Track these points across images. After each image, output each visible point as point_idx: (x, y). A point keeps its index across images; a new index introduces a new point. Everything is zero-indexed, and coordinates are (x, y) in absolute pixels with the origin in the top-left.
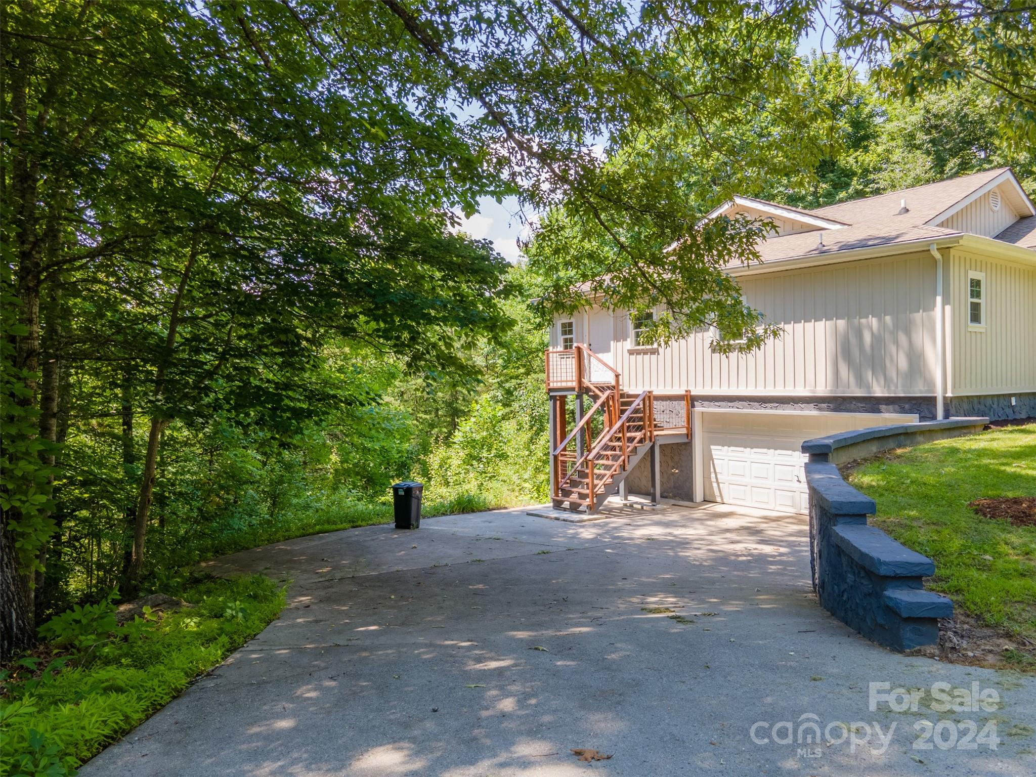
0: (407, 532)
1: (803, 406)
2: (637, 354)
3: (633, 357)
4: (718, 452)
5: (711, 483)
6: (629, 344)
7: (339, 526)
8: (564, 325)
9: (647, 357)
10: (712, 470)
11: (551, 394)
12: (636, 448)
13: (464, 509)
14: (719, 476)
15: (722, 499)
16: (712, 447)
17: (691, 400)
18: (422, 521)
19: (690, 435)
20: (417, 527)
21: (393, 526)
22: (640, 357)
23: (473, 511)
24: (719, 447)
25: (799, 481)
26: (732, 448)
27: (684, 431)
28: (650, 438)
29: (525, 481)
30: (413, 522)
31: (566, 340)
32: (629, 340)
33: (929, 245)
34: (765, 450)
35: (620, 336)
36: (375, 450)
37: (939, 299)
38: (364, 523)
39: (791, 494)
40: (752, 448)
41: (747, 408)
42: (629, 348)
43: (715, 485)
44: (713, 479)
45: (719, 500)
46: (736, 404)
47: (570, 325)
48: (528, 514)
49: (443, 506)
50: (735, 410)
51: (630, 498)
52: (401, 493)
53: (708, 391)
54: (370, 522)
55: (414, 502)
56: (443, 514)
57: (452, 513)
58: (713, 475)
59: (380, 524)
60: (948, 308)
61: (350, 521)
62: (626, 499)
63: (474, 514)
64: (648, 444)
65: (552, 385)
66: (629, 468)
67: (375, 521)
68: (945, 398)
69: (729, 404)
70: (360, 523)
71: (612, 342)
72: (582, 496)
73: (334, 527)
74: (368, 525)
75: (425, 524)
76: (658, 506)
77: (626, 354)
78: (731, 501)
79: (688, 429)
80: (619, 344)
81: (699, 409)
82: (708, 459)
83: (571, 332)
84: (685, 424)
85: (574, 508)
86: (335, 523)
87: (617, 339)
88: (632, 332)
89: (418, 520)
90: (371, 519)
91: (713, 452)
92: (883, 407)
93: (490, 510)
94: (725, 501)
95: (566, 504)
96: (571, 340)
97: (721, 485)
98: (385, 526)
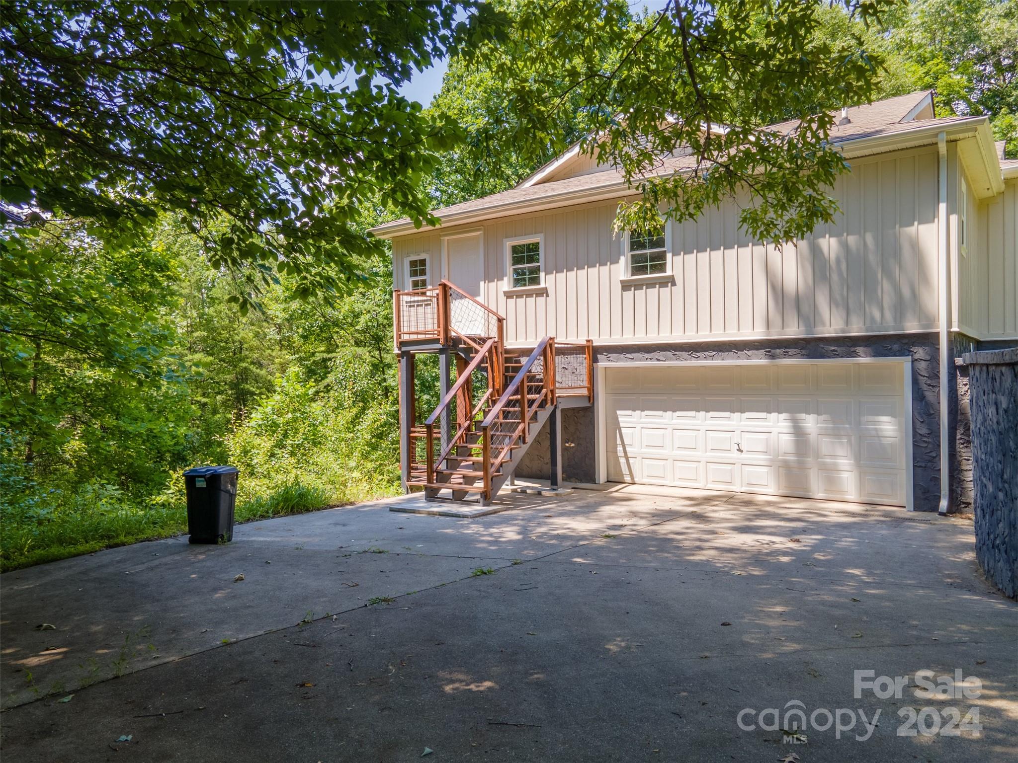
0: (213, 550)
1: (749, 353)
2: (518, 297)
3: (511, 302)
4: (626, 418)
5: (617, 458)
6: (506, 284)
7: (81, 548)
8: (413, 264)
9: (531, 301)
10: (619, 441)
11: (403, 349)
12: (536, 412)
13: (293, 508)
14: (628, 449)
15: (632, 478)
16: (619, 412)
17: (593, 352)
18: (236, 528)
19: (591, 397)
20: (229, 540)
21: (185, 539)
22: (521, 301)
23: (308, 510)
24: (629, 412)
25: (740, 450)
26: (647, 413)
27: (585, 392)
28: (552, 400)
29: (351, 470)
30: (223, 531)
31: (415, 284)
32: (506, 279)
33: (936, 135)
34: (692, 413)
35: (492, 274)
36: (140, 435)
37: (943, 207)
38: (130, 539)
39: (729, 467)
40: (674, 411)
41: (671, 359)
42: (506, 289)
43: (622, 461)
44: (620, 452)
45: (628, 479)
46: (656, 355)
47: (423, 262)
48: (392, 510)
49: (261, 505)
50: (655, 363)
51: (516, 482)
52: (201, 484)
53: (617, 340)
54: (140, 536)
55: (224, 499)
56: (263, 517)
57: (276, 514)
58: (620, 449)
59: (159, 537)
60: (954, 218)
61: (102, 537)
62: (512, 484)
63: (311, 514)
64: (549, 408)
65: (406, 337)
66: (529, 439)
67: (149, 533)
68: (949, 333)
69: (647, 355)
70: (122, 538)
71: (482, 283)
72: (469, 480)
73: (72, 549)
74: (138, 541)
75: (242, 533)
76: (560, 491)
77: (502, 298)
78: (645, 480)
79: (589, 390)
80: (493, 285)
81: (603, 363)
82: (615, 427)
83: (423, 272)
84: (586, 384)
85: (459, 497)
86: (74, 542)
87: (489, 278)
88: (509, 269)
89: (230, 529)
90: (142, 531)
91: (620, 419)
92: (860, 350)
93: (332, 507)
94: (636, 480)
95: (445, 492)
96: (424, 283)
97: (631, 460)
98: (170, 541)
